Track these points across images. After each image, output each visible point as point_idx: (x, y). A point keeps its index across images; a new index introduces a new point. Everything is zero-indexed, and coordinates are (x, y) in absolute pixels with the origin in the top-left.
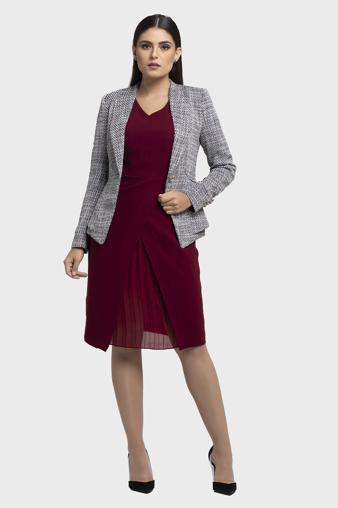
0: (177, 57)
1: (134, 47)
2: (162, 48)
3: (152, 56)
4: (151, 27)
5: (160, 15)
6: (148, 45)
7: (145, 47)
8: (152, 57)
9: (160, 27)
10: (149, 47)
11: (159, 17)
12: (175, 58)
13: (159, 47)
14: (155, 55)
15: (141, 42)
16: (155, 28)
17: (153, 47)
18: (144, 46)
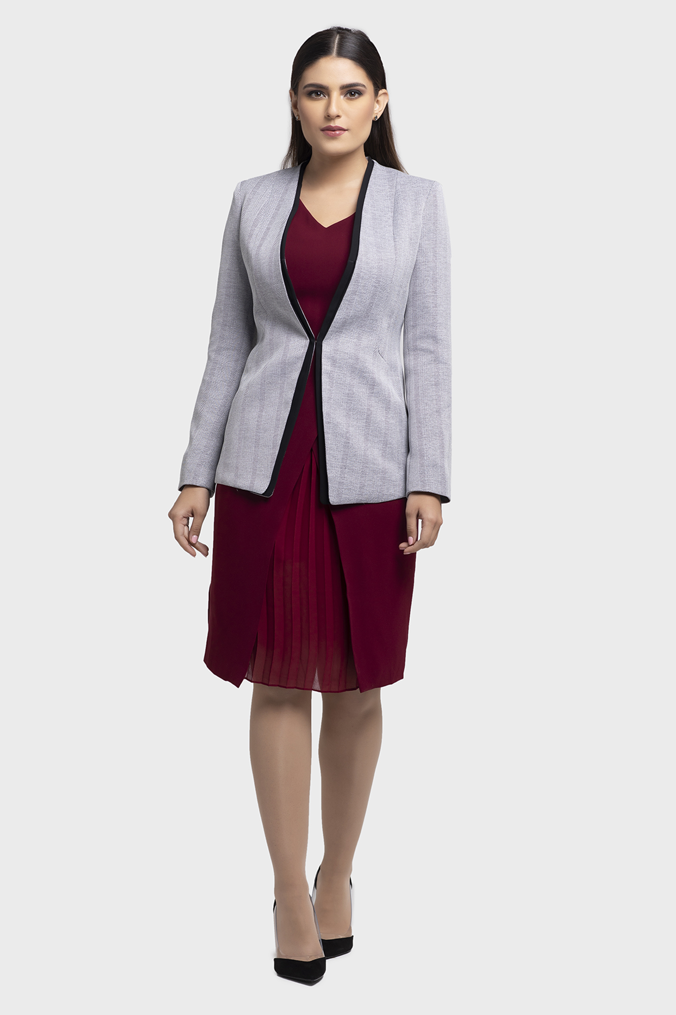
0: (379, 109)
1: (293, 95)
2: (348, 95)
3: (328, 113)
4: (324, 55)
5: (340, 28)
6: (320, 91)
7: (314, 95)
8: (328, 116)
9: (340, 54)
10: (322, 95)
11: (338, 33)
12: (376, 112)
13: (341, 94)
14: (334, 110)
15: (305, 87)
16: (331, 56)
17: (329, 95)
18: (312, 93)
